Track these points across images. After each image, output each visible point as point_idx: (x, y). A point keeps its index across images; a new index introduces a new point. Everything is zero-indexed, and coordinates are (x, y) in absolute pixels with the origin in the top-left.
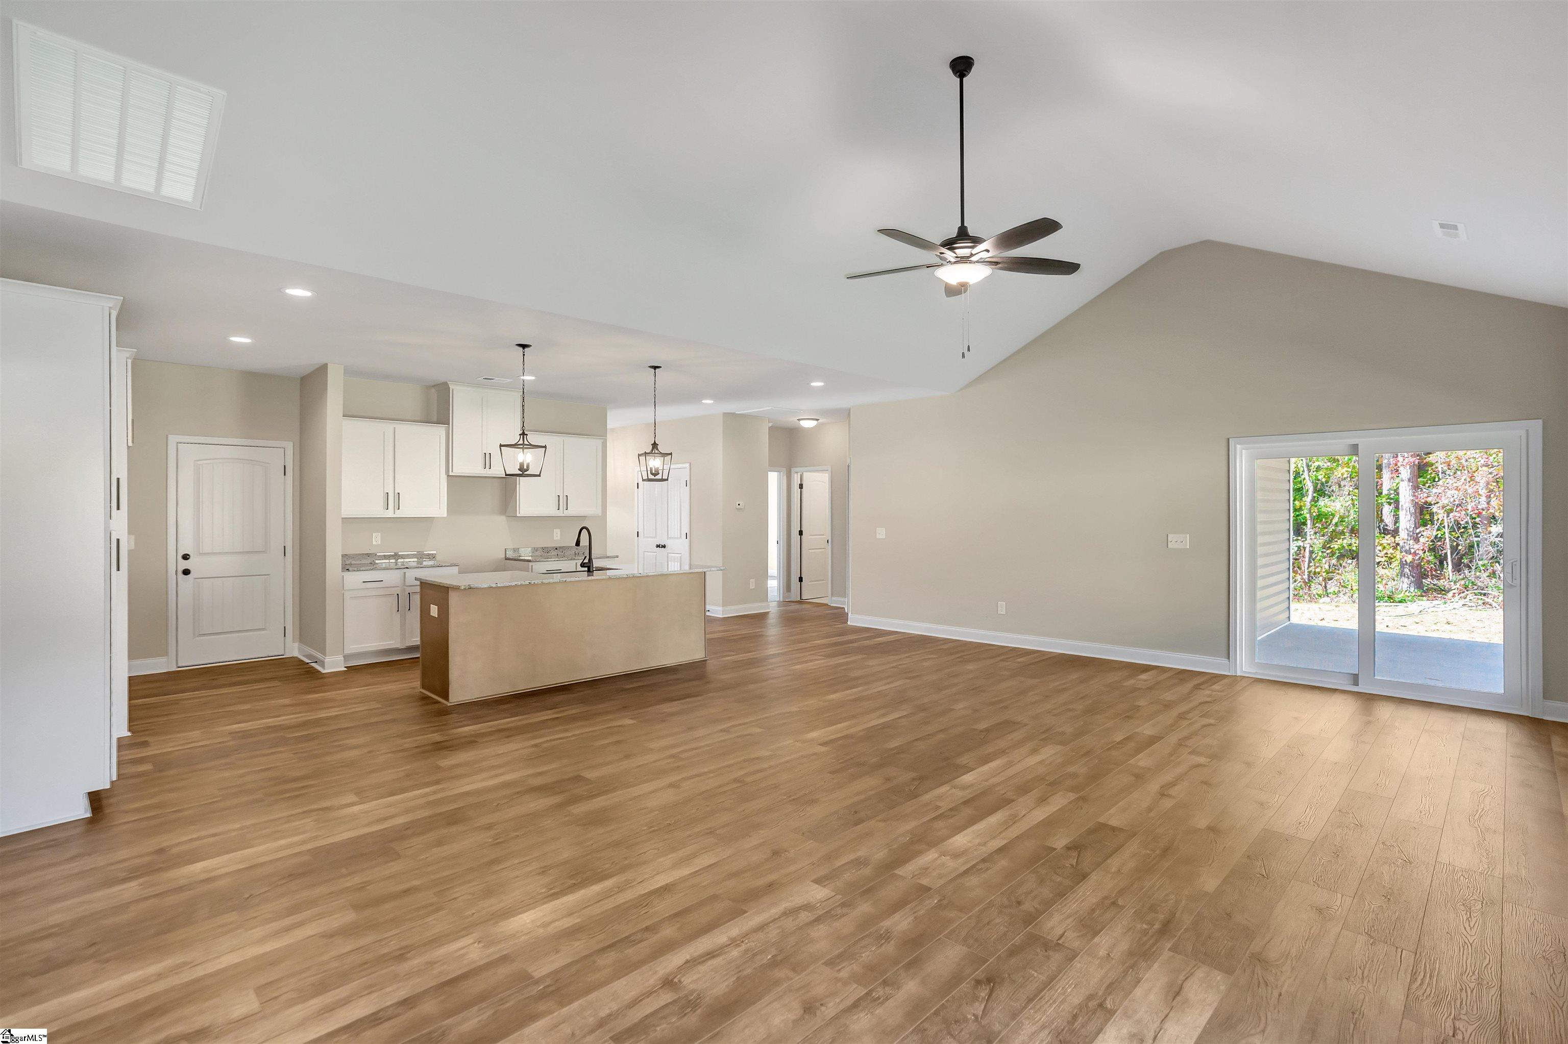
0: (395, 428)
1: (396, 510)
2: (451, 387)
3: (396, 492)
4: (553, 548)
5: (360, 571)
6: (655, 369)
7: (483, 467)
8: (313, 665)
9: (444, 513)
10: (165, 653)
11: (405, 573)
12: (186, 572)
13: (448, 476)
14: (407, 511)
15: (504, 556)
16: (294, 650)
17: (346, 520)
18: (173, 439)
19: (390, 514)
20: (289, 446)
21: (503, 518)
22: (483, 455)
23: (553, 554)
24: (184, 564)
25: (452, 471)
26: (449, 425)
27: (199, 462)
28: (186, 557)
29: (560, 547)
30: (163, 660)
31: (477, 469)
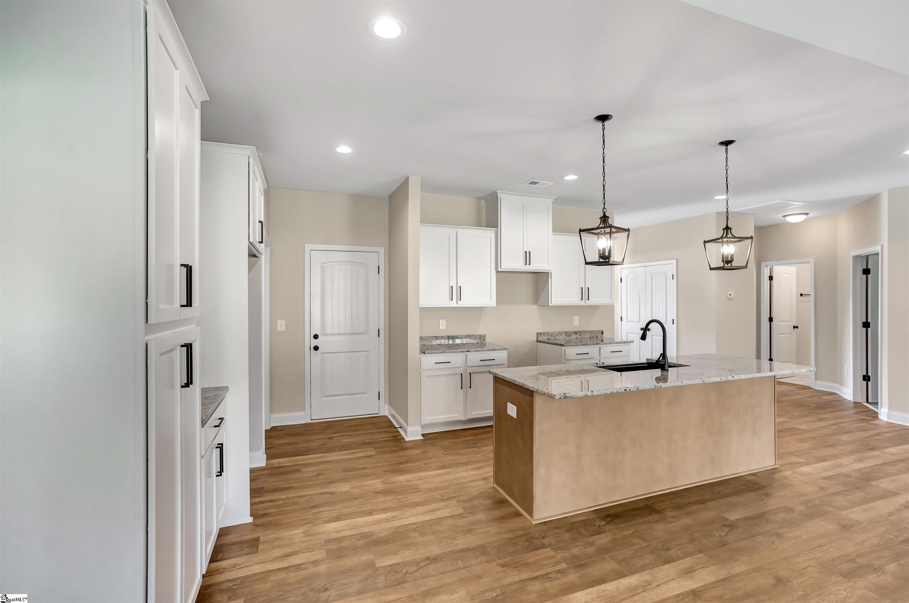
0: (457, 232)
1: (458, 301)
2: (500, 195)
3: (459, 286)
4: (573, 332)
5: (433, 353)
7: (525, 263)
8: (399, 429)
9: (493, 302)
10: (304, 409)
11: (467, 355)
12: (316, 348)
13: (497, 272)
14: (466, 302)
15: (536, 339)
16: (385, 410)
17: (423, 310)
18: (308, 247)
19: (453, 304)
20: (382, 250)
21: (534, 307)
22: (524, 253)
23: (573, 337)
24: (315, 342)
25: (501, 268)
26: (497, 228)
27: (324, 265)
28: (316, 337)
29: (579, 332)
30: (302, 414)
31: (520, 266)
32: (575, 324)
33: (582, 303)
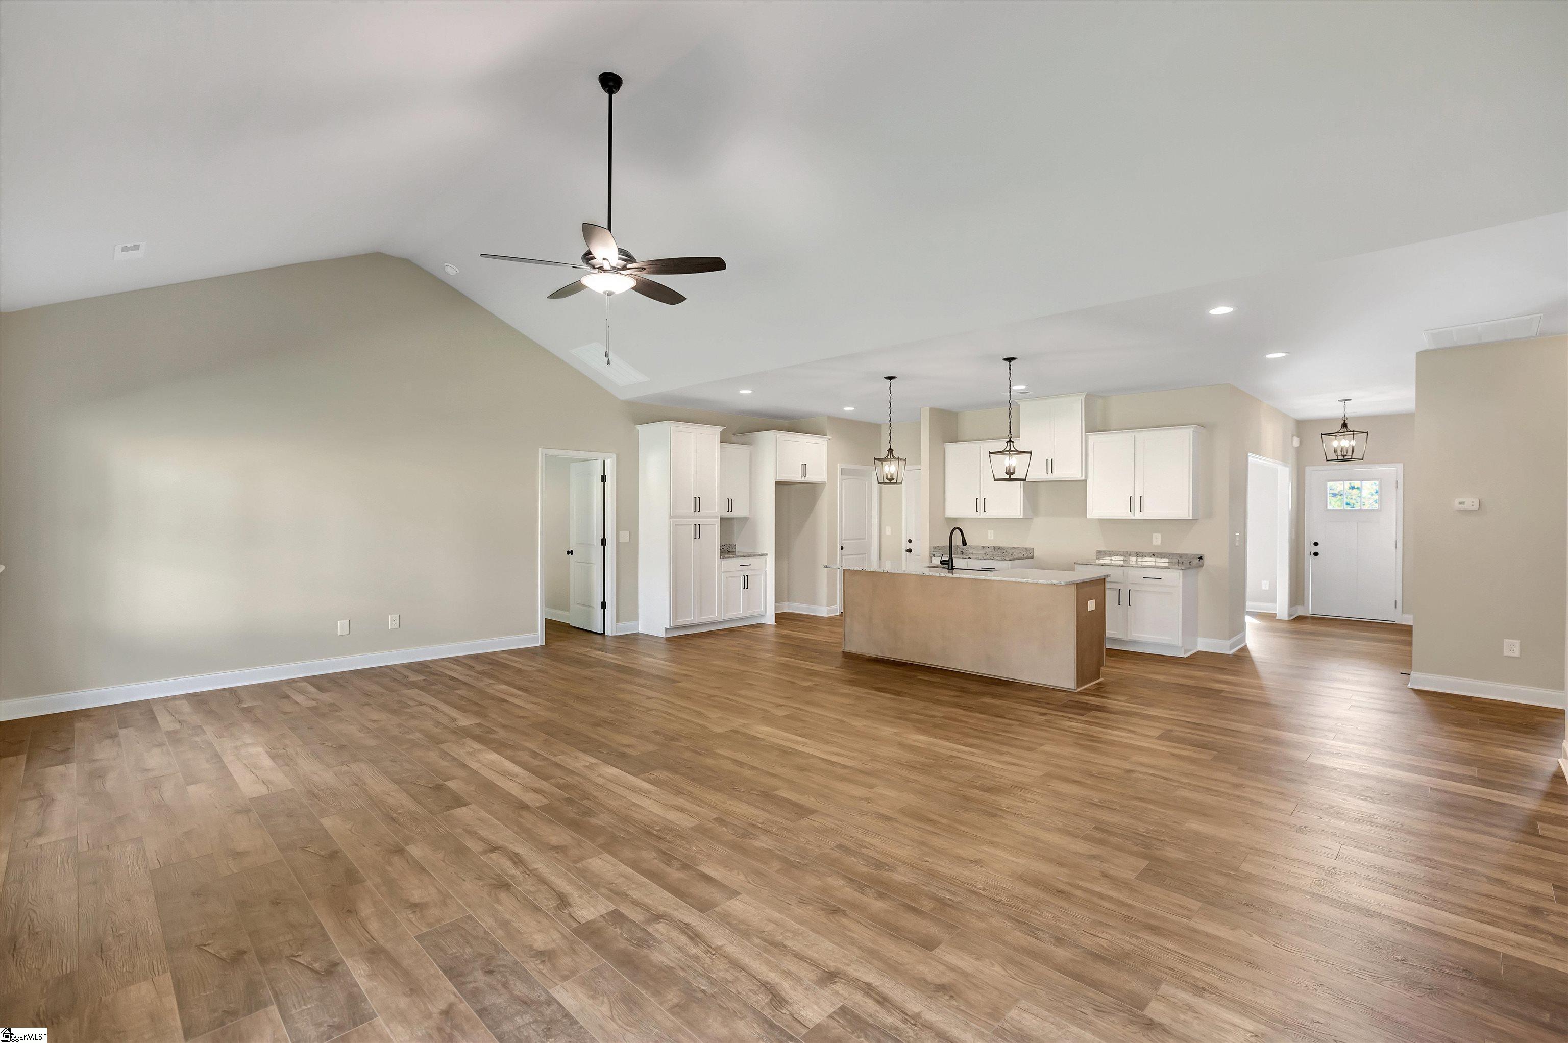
4: (1149, 553)
6: (1010, 362)
32: (1155, 543)
33: (1130, 516)
